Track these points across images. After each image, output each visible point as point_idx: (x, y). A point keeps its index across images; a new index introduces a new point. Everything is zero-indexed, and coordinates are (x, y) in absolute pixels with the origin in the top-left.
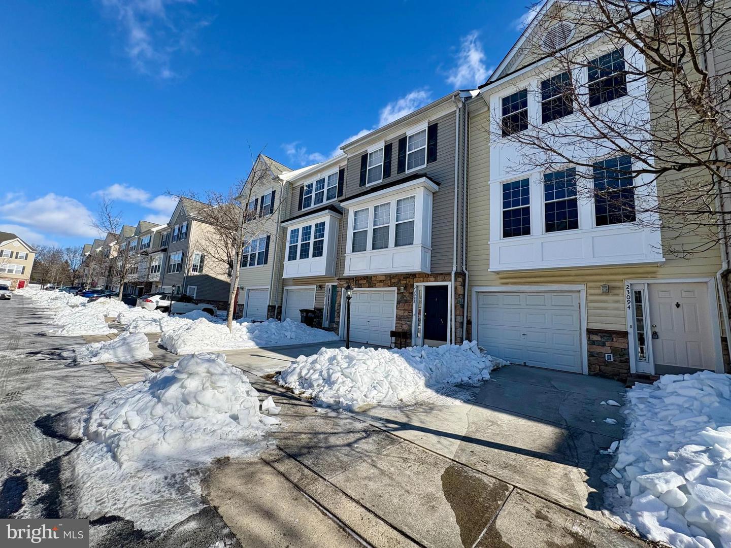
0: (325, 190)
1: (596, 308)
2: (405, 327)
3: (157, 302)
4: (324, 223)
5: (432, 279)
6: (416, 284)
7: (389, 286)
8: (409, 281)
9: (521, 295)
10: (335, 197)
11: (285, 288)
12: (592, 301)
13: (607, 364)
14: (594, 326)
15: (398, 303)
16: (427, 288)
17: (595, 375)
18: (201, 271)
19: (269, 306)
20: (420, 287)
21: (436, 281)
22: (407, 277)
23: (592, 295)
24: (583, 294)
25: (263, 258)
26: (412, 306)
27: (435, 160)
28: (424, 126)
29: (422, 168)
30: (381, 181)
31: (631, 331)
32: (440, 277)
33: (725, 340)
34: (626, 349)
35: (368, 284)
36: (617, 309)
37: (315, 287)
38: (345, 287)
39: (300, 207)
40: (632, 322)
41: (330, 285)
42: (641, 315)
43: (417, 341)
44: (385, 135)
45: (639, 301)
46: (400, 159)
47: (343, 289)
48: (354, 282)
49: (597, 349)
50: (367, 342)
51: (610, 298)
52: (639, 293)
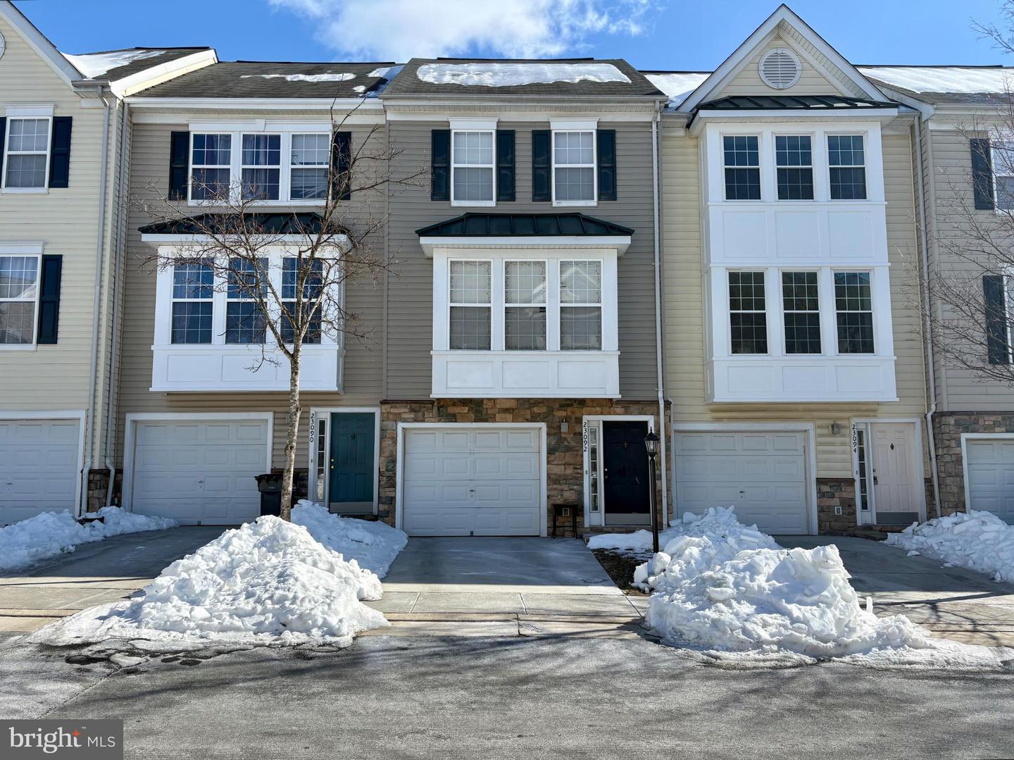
0: (285, 168)
1: (825, 452)
2: (570, 496)
4: (317, 262)
5: (619, 410)
6: (586, 418)
7: (528, 421)
8: (573, 413)
9: (736, 435)
10: (323, 195)
11: (130, 417)
12: (820, 444)
13: (837, 518)
14: (824, 475)
15: (551, 451)
16: (606, 425)
17: (825, 534)
19: (91, 472)
20: (594, 422)
21: (626, 413)
22: (569, 406)
23: (820, 435)
24: (812, 435)
25: (34, 325)
26: (582, 456)
27: (615, 199)
28: (588, 125)
29: (589, 204)
30: (492, 203)
31: (857, 478)
32: (633, 408)
33: (928, 481)
34: (853, 499)
35: (473, 416)
36: (844, 452)
37: (269, 416)
38: (405, 421)
39: (177, 186)
40: (856, 468)
41: (324, 413)
42: (861, 457)
43: (594, 518)
44: (500, 109)
45: (861, 442)
46: (538, 171)
47: (401, 425)
48: (435, 409)
49: (827, 502)
50: (472, 532)
51: (837, 439)
52: (860, 434)
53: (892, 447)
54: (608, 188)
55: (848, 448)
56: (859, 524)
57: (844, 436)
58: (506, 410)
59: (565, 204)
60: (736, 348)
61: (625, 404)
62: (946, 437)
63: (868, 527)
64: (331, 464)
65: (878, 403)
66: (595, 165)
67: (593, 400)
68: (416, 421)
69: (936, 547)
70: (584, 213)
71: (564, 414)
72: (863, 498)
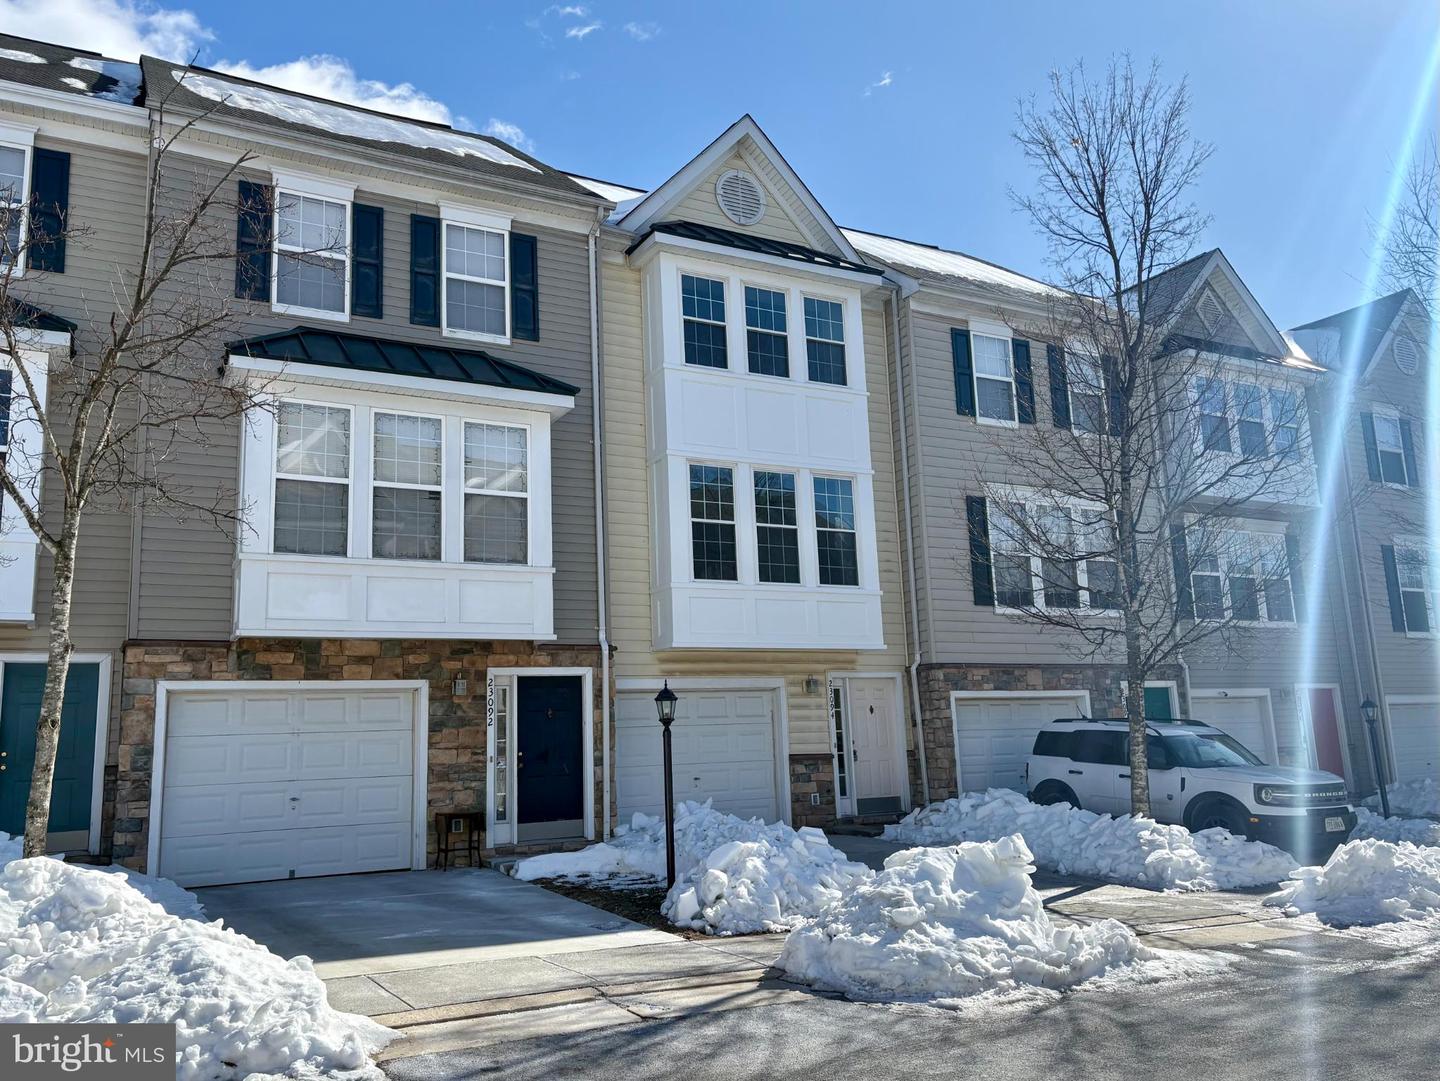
1: (798, 719)
2: (464, 799)
5: (544, 658)
6: (492, 672)
7: (397, 677)
8: (473, 664)
9: (689, 696)
12: (793, 707)
13: (815, 810)
15: (435, 727)
16: (523, 681)
20: (503, 678)
21: (554, 663)
23: (793, 696)
24: (783, 693)
26: (485, 733)
27: (536, 339)
28: (500, 223)
29: (499, 340)
30: (344, 317)
31: (835, 752)
32: (565, 656)
33: (912, 754)
34: (832, 782)
35: (302, 669)
36: (820, 719)
38: (174, 677)
40: (834, 740)
42: (839, 726)
43: (500, 833)
44: (363, 170)
45: (837, 704)
46: (420, 278)
47: (163, 686)
48: (233, 657)
49: (802, 788)
50: (292, 872)
51: (812, 701)
52: (836, 692)
53: (872, 710)
54: (527, 322)
55: (823, 713)
56: (839, 816)
57: (820, 696)
58: (361, 660)
59: (463, 334)
60: (700, 572)
61: (553, 651)
62: (935, 695)
63: (848, 820)
65: (856, 652)
66: (506, 284)
67: (503, 643)
68: (195, 677)
70: (490, 353)
71: (458, 665)
72: (842, 780)
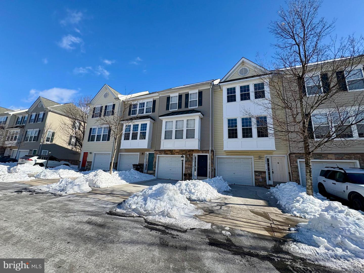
0: (145, 108)
1: (257, 164)
2: (189, 172)
3: (36, 160)
4: (146, 124)
5: (201, 152)
6: (193, 154)
7: (181, 155)
8: (191, 153)
9: (233, 159)
10: (150, 112)
11: (119, 153)
12: (256, 162)
13: (260, 182)
14: (256, 170)
15: (186, 162)
16: (198, 156)
17: (257, 186)
18: (52, 141)
20: (196, 155)
22: (190, 151)
23: (255, 159)
24: (253, 159)
25: (107, 138)
26: (192, 163)
27: (202, 105)
28: (197, 91)
29: (196, 107)
30: (177, 110)
31: (267, 171)
32: (204, 152)
33: (289, 173)
34: (266, 177)
35: (171, 153)
36: (262, 164)
37: (139, 153)
39: (129, 114)
40: (267, 168)
41: (148, 153)
42: (268, 166)
43: (194, 177)
44: (180, 91)
45: (268, 161)
46: (186, 102)
47: (157, 155)
48: (164, 152)
49: (258, 177)
50: (170, 179)
51: (261, 161)
52: (268, 159)
53: (278, 163)
54: (200, 103)
55: (264, 163)
56: (267, 184)
57: (263, 160)
58: (177, 152)
59: (191, 108)
60: (230, 137)
62: (293, 160)
63: (270, 185)
64: (148, 163)
65: (273, 151)
66: (198, 99)
67: (195, 150)
68: (160, 154)
69: (275, 192)
70: (195, 109)
72: (269, 177)
